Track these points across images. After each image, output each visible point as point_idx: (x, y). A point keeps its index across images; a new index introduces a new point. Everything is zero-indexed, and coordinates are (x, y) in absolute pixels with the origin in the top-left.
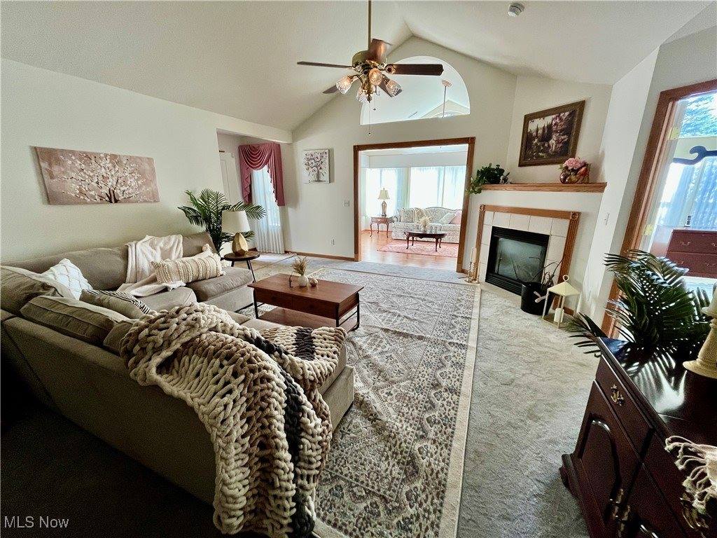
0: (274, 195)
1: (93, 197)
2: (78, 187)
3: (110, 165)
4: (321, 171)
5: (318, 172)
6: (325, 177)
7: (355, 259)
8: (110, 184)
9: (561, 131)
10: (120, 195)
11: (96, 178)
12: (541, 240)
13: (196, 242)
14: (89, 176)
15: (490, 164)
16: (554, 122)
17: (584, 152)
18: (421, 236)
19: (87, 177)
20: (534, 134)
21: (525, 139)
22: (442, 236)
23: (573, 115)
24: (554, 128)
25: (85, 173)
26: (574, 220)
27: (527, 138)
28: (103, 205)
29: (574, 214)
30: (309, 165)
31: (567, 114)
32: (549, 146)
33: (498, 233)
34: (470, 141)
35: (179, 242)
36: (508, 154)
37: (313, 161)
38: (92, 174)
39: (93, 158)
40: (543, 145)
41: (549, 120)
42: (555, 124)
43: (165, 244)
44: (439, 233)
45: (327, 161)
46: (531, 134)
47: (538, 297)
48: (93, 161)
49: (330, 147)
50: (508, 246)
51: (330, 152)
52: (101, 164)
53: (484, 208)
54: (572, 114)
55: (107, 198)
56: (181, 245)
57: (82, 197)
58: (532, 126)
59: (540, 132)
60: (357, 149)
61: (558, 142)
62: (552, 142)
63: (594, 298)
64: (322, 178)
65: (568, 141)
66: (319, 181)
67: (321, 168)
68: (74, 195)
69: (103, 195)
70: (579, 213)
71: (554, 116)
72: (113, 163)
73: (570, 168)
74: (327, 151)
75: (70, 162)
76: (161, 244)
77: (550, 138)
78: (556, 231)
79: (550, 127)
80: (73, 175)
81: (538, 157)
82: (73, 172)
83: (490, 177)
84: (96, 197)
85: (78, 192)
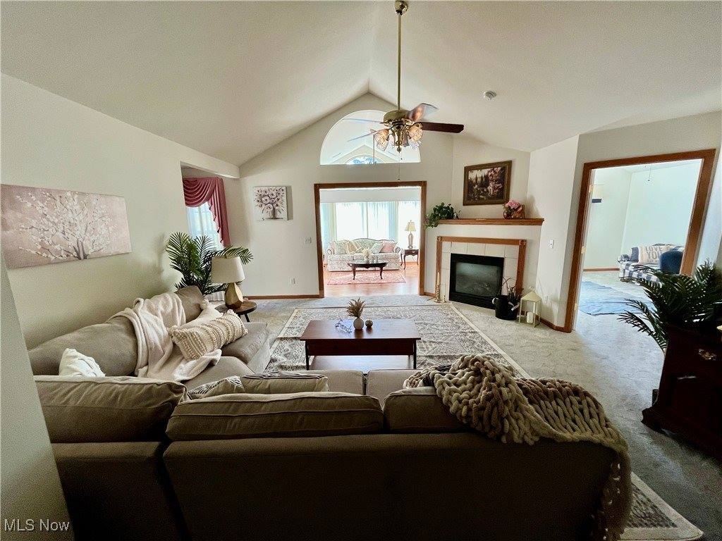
0: (219, 235)
1: (58, 252)
2: (40, 240)
3: (78, 207)
4: (277, 208)
5: (274, 209)
6: (282, 213)
7: (321, 296)
8: (79, 232)
9: (496, 181)
10: (90, 248)
11: (61, 225)
12: (498, 263)
13: (191, 299)
14: (54, 223)
15: (443, 204)
16: (490, 174)
17: (515, 196)
18: (367, 266)
19: (51, 225)
20: (474, 181)
21: (466, 185)
22: (384, 264)
23: (504, 171)
24: (490, 178)
25: (48, 220)
26: (522, 245)
27: (469, 185)
28: (71, 264)
29: (523, 241)
30: (262, 201)
31: (499, 169)
32: (487, 191)
33: (456, 259)
34: (423, 184)
35: (178, 303)
36: (454, 196)
37: (267, 198)
38: (56, 221)
39: (58, 198)
40: (483, 190)
41: (485, 172)
42: (491, 175)
43: (165, 307)
44: (380, 262)
45: (284, 198)
46: (472, 182)
47: (512, 307)
48: (58, 202)
49: (287, 185)
50: (466, 268)
51: (288, 189)
52: (68, 207)
53: (441, 240)
54: (503, 169)
55: (75, 253)
56: (181, 307)
57: (44, 255)
58: (473, 175)
59: (479, 180)
60: (317, 187)
61: (494, 188)
62: (490, 188)
63: (555, 300)
64: (278, 215)
65: (503, 188)
66: (274, 218)
67: (277, 205)
68: (34, 252)
69: (71, 249)
70: (526, 241)
71: (489, 169)
72: (81, 204)
73: (512, 208)
74: (284, 188)
75: (29, 205)
76: (161, 308)
77: (488, 185)
78: (509, 255)
79: (486, 177)
80: (34, 223)
81: (479, 199)
82: (34, 218)
83: (443, 214)
84: (62, 253)
85: (39, 247)
